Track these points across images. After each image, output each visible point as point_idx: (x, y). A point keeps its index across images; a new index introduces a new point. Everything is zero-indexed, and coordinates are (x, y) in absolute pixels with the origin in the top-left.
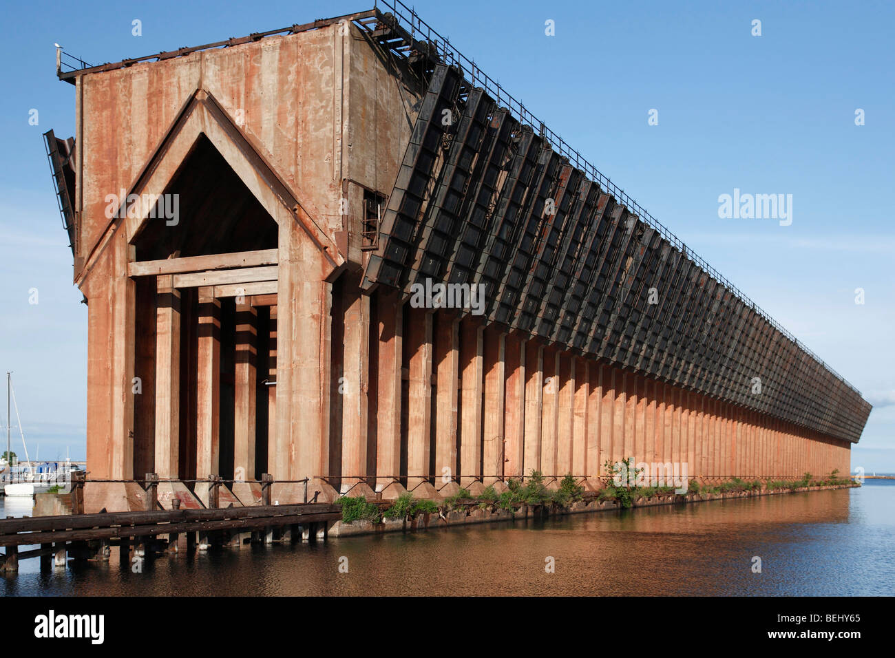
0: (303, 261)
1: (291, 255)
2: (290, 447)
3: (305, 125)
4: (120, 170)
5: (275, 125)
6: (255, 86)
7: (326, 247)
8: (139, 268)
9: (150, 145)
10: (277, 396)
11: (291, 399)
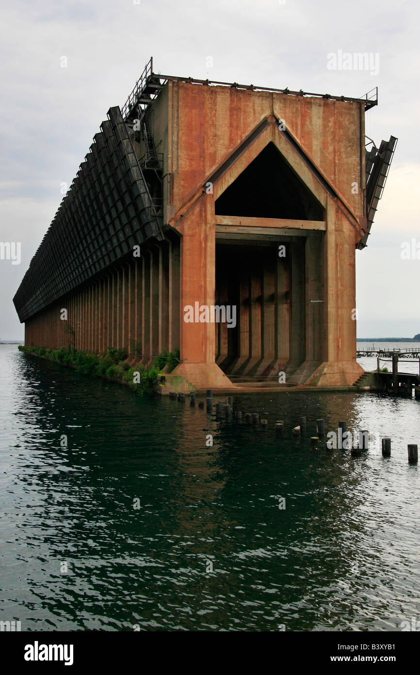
0: (343, 232)
1: (336, 227)
2: (338, 340)
4: (207, 152)
5: (321, 149)
7: (355, 225)
8: (223, 219)
9: (231, 140)
10: (329, 309)
11: (337, 312)
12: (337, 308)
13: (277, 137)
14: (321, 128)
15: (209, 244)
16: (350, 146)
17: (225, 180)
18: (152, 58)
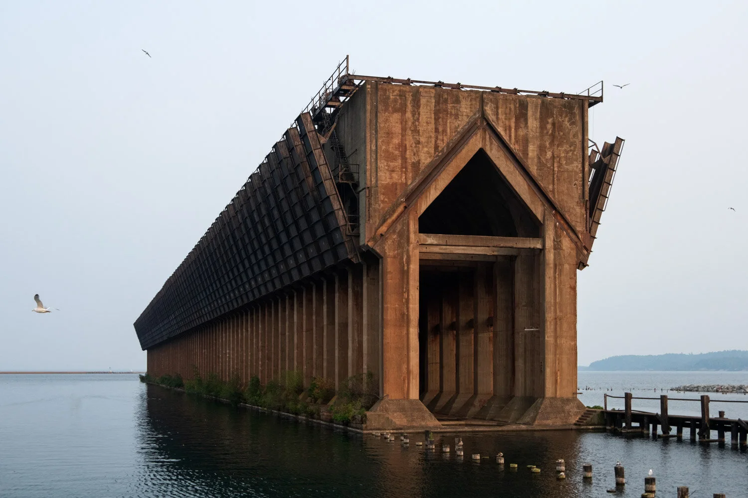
2: (556, 374)
3: (559, 160)
4: (409, 161)
5: (537, 155)
6: (523, 125)
7: (576, 242)
8: (428, 239)
9: (436, 147)
10: (546, 339)
11: (556, 341)
12: (556, 338)
13: (488, 143)
14: (538, 130)
15: (412, 266)
16: (571, 150)
17: (430, 193)
18: (348, 56)
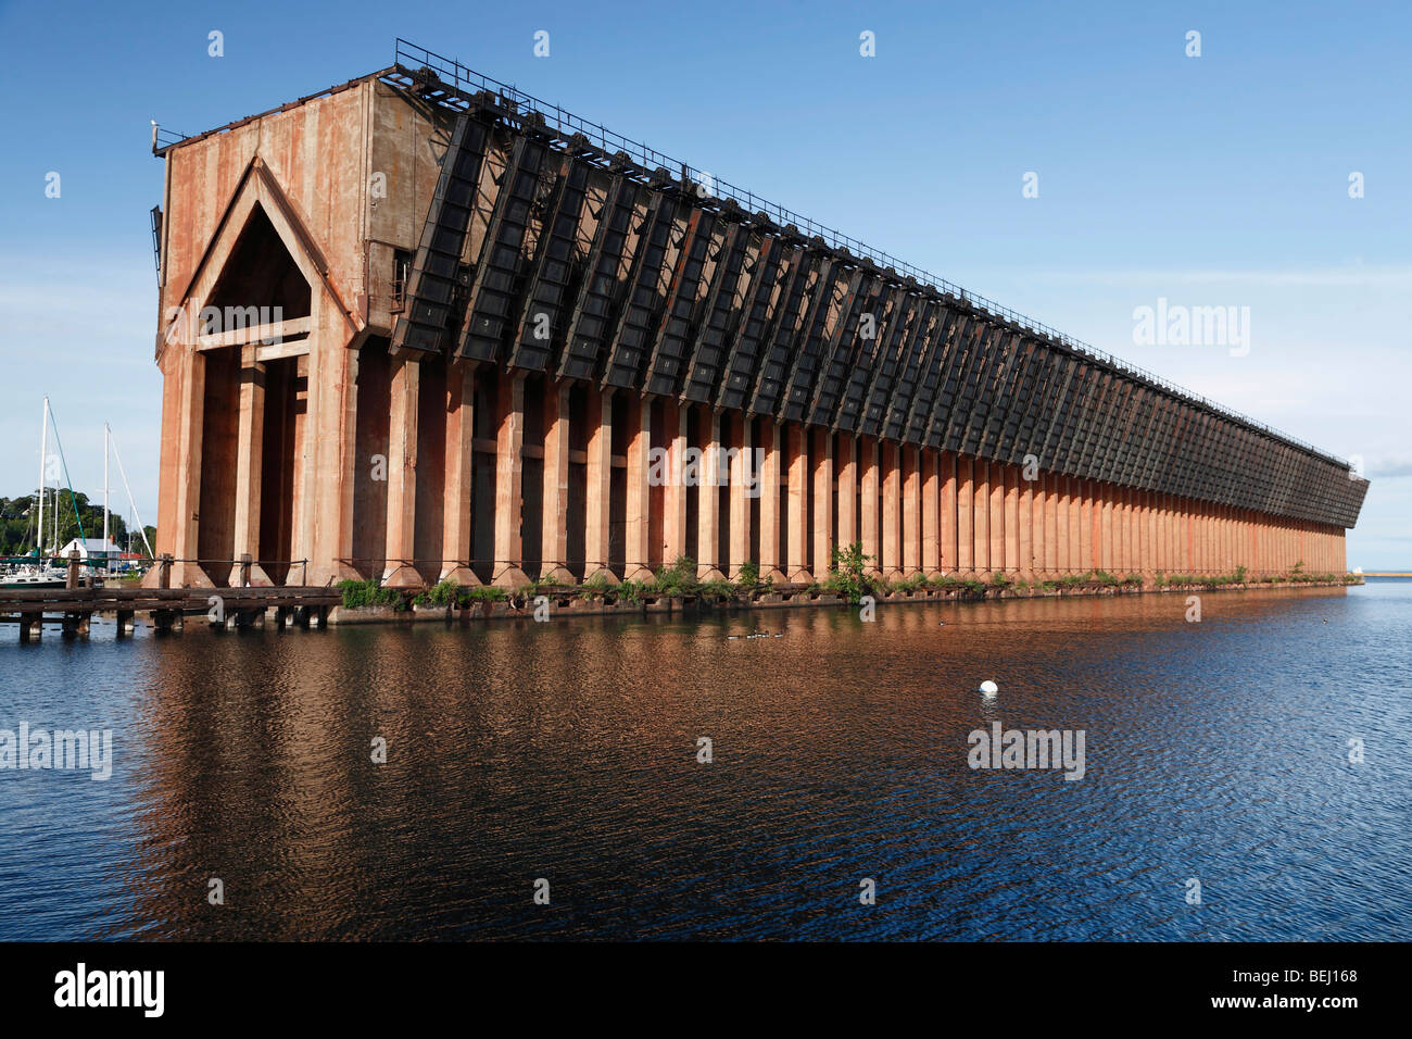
0: (329, 328)
1: (320, 323)
3: (337, 187)
4: (194, 243)
5: (313, 188)
6: (299, 151)
14: (316, 151)
